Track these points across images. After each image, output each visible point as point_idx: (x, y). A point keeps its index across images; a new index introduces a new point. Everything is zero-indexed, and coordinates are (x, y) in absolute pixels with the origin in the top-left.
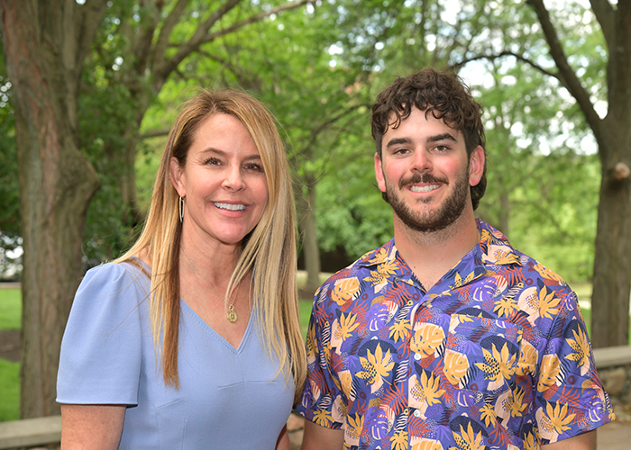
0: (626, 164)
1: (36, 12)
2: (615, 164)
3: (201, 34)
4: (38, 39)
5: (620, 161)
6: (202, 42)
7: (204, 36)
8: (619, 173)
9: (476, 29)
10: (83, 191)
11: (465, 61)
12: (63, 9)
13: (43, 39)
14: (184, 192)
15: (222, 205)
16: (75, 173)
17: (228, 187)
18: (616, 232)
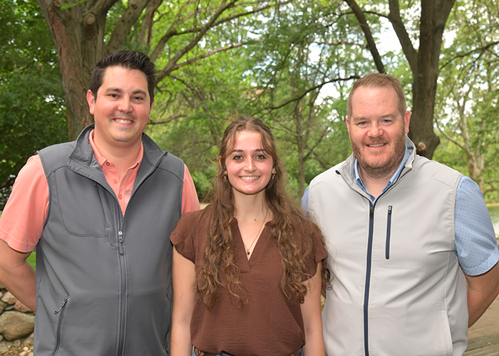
0: (424, 142)
1: (80, 48)
2: (418, 142)
3: (171, 65)
4: (81, 65)
5: (420, 141)
6: (171, 70)
7: (173, 66)
8: (419, 147)
9: (329, 65)
11: (324, 83)
12: (96, 48)
13: (83, 66)
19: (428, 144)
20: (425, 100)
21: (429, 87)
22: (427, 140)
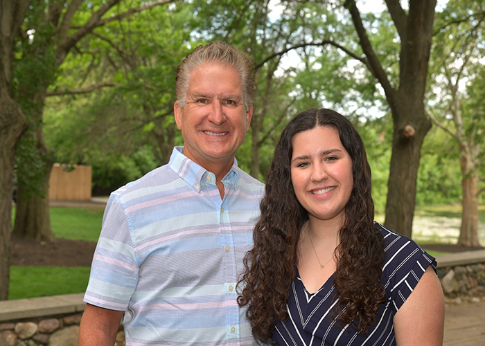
0: (412, 126)
2: (405, 126)
3: (95, 20)
5: (408, 124)
6: (95, 26)
7: (97, 21)
8: (407, 132)
9: (293, 29)
10: (14, 130)
11: (286, 51)
16: (9, 116)
18: (403, 176)
19: (418, 128)
20: (415, 74)
21: (420, 57)
22: (416, 124)
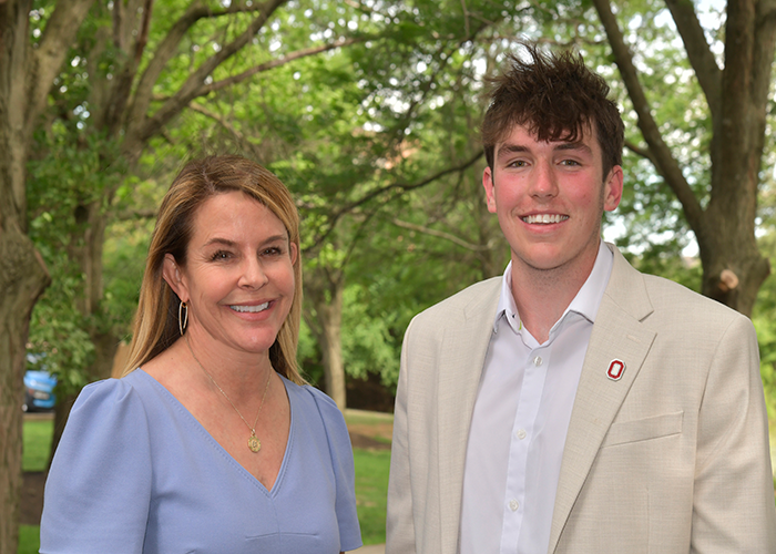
0: (734, 271)
2: (720, 271)
3: (193, 85)
5: (726, 267)
7: (197, 88)
8: (724, 283)
10: (28, 288)
14: (187, 296)
15: (242, 309)
16: (18, 264)
17: (247, 286)
19: (744, 275)
20: (738, 177)
21: (746, 147)
22: (741, 266)
